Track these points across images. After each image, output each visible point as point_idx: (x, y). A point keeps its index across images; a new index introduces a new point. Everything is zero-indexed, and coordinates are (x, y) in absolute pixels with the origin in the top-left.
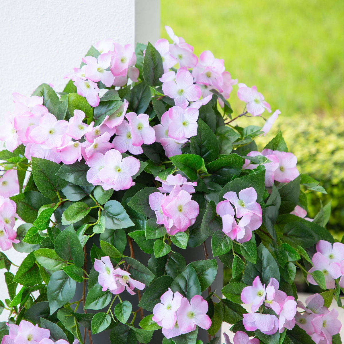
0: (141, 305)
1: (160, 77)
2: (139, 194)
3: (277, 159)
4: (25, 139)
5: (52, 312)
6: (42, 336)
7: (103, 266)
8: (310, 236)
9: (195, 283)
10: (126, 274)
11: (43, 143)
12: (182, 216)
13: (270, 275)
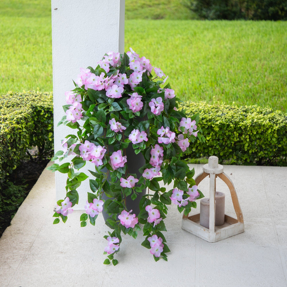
0: (125, 134)
1: (129, 64)
2: (123, 99)
3: (168, 91)
4: (85, 83)
5: (95, 138)
6: (92, 145)
7: (112, 122)
8: (180, 116)
9: (142, 128)
10: (120, 124)
11: (91, 83)
12: (138, 107)
13: (166, 126)
